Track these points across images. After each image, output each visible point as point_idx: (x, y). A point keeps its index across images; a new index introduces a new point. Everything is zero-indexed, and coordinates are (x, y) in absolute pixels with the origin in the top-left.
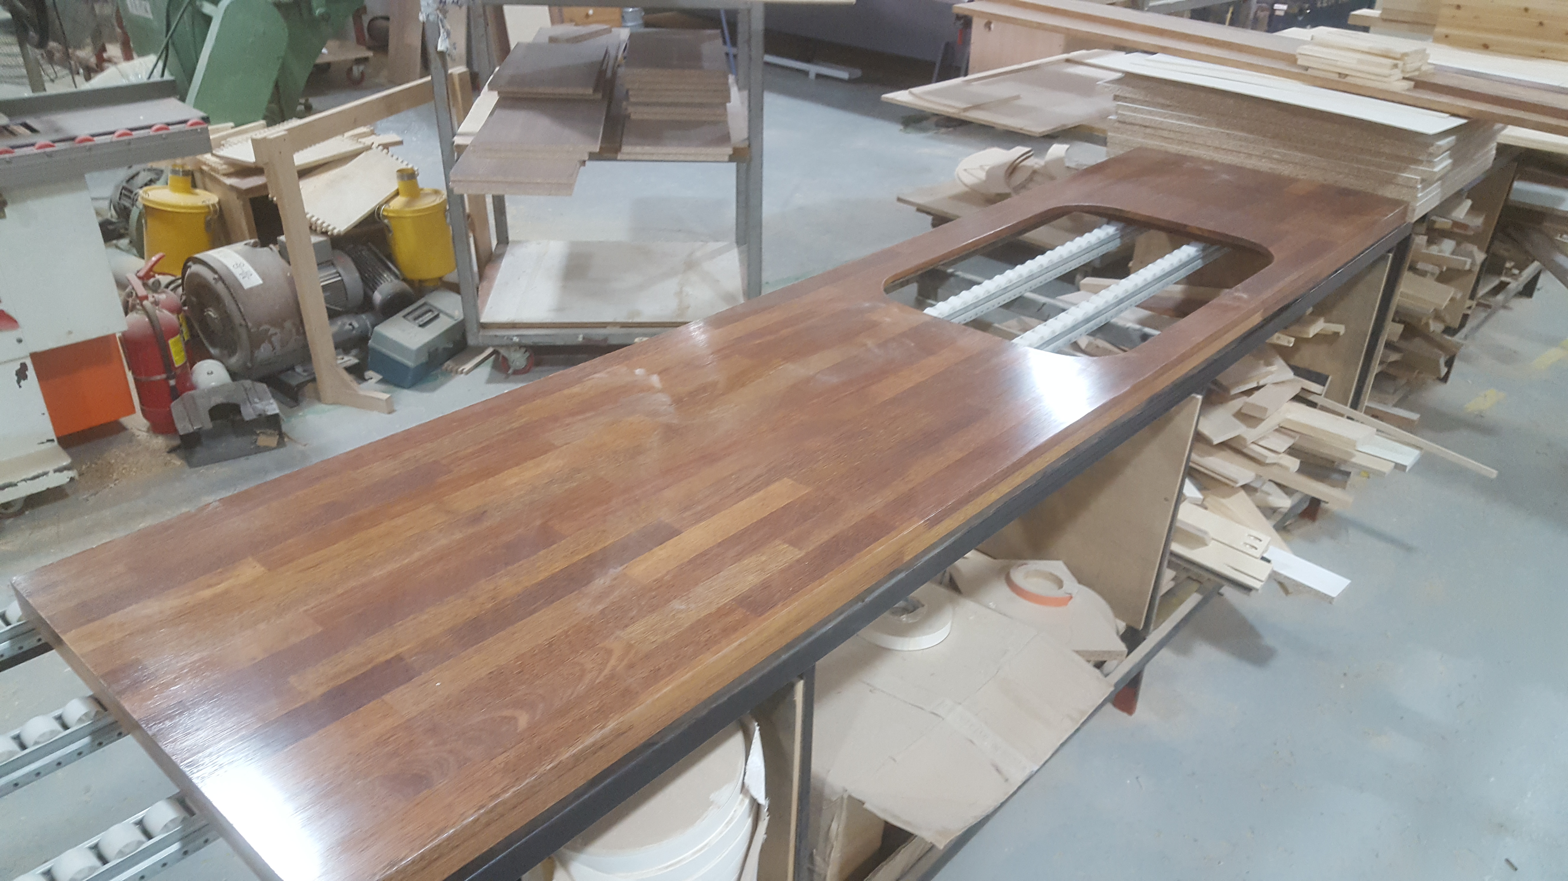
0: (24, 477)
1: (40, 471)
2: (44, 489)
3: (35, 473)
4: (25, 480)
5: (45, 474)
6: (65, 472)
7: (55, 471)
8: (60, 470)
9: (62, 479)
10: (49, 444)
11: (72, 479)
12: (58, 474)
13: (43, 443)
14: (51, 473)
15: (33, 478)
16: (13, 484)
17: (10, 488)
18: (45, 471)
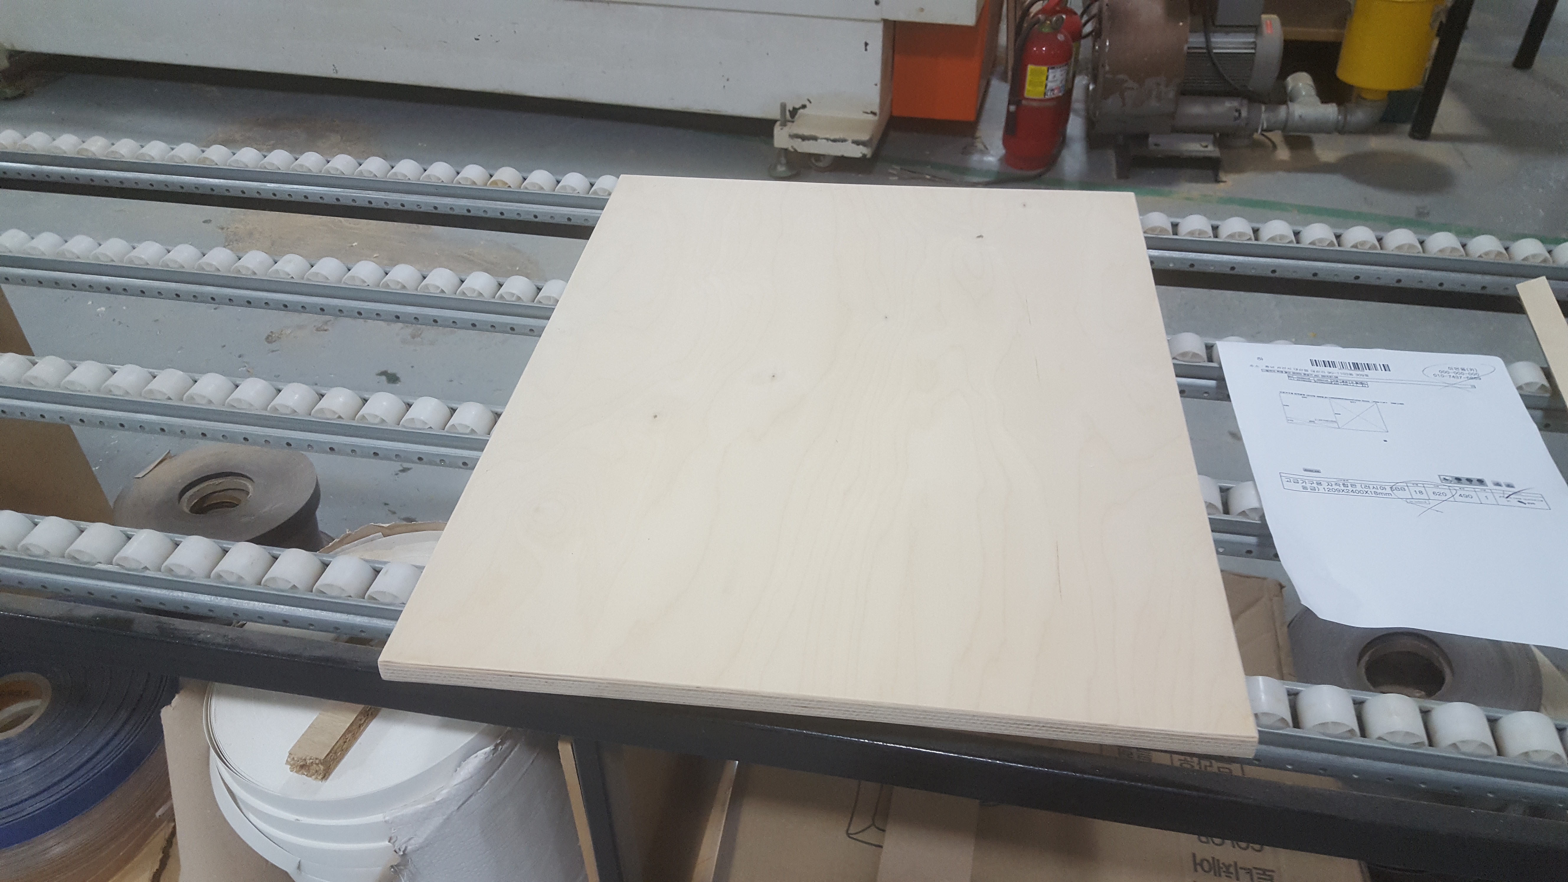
0: (828, 136)
1: (842, 137)
2: (839, 154)
3: (837, 137)
4: (827, 139)
5: (844, 140)
6: (861, 147)
7: (854, 142)
8: (857, 143)
9: (857, 152)
10: (871, 117)
11: (864, 156)
12: (854, 146)
13: (867, 113)
14: (850, 141)
15: (834, 141)
16: (815, 138)
17: (811, 141)
18: (847, 138)
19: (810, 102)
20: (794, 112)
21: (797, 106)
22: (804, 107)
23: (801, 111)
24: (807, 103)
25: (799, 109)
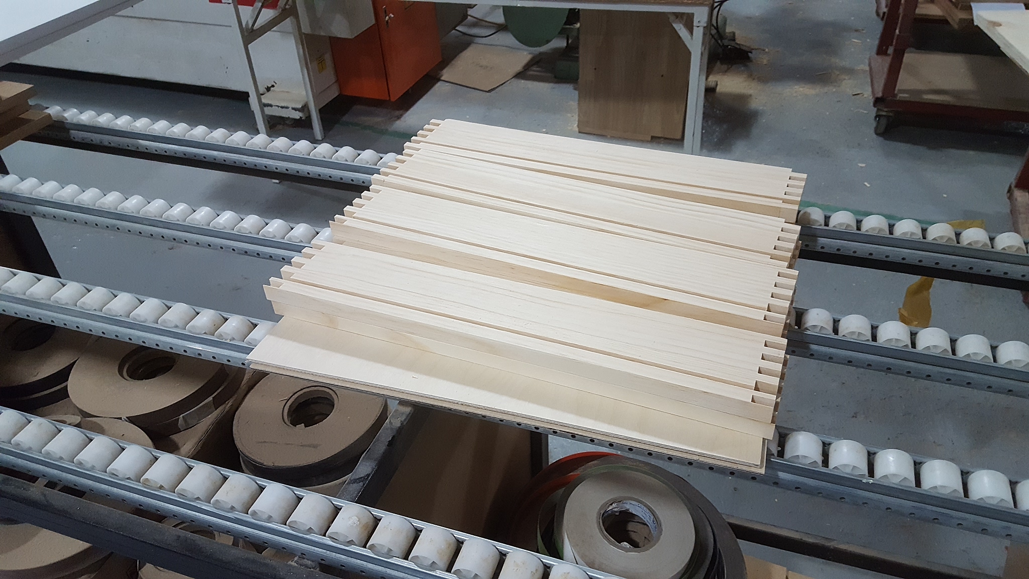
1: (286, 105)
2: (287, 116)
3: (283, 105)
4: (278, 106)
5: (287, 108)
6: (297, 112)
7: (293, 109)
9: (296, 115)
11: (301, 118)
12: (294, 111)
14: (290, 108)
15: (282, 107)
16: (271, 106)
17: (269, 108)
18: (288, 106)
19: (276, 84)
20: (268, 89)
21: (270, 86)
22: (273, 86)
23: (272, 88)
24: (274, 84)
25: (271, 87)
